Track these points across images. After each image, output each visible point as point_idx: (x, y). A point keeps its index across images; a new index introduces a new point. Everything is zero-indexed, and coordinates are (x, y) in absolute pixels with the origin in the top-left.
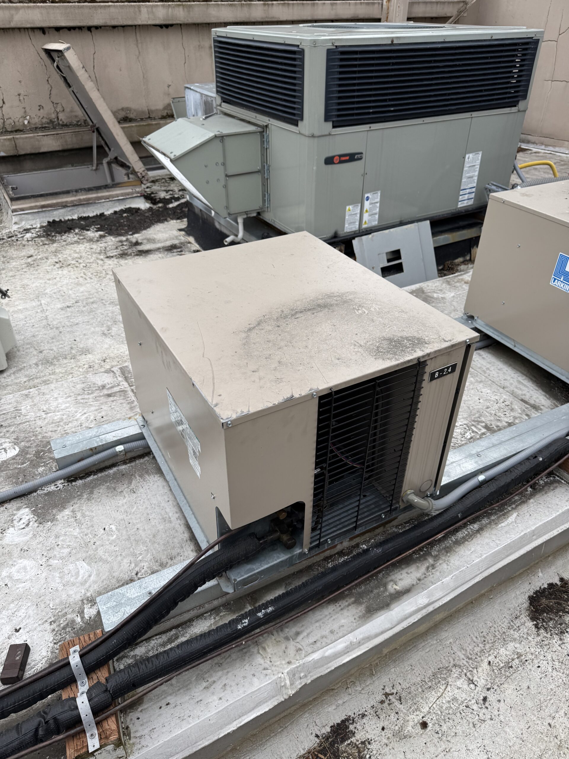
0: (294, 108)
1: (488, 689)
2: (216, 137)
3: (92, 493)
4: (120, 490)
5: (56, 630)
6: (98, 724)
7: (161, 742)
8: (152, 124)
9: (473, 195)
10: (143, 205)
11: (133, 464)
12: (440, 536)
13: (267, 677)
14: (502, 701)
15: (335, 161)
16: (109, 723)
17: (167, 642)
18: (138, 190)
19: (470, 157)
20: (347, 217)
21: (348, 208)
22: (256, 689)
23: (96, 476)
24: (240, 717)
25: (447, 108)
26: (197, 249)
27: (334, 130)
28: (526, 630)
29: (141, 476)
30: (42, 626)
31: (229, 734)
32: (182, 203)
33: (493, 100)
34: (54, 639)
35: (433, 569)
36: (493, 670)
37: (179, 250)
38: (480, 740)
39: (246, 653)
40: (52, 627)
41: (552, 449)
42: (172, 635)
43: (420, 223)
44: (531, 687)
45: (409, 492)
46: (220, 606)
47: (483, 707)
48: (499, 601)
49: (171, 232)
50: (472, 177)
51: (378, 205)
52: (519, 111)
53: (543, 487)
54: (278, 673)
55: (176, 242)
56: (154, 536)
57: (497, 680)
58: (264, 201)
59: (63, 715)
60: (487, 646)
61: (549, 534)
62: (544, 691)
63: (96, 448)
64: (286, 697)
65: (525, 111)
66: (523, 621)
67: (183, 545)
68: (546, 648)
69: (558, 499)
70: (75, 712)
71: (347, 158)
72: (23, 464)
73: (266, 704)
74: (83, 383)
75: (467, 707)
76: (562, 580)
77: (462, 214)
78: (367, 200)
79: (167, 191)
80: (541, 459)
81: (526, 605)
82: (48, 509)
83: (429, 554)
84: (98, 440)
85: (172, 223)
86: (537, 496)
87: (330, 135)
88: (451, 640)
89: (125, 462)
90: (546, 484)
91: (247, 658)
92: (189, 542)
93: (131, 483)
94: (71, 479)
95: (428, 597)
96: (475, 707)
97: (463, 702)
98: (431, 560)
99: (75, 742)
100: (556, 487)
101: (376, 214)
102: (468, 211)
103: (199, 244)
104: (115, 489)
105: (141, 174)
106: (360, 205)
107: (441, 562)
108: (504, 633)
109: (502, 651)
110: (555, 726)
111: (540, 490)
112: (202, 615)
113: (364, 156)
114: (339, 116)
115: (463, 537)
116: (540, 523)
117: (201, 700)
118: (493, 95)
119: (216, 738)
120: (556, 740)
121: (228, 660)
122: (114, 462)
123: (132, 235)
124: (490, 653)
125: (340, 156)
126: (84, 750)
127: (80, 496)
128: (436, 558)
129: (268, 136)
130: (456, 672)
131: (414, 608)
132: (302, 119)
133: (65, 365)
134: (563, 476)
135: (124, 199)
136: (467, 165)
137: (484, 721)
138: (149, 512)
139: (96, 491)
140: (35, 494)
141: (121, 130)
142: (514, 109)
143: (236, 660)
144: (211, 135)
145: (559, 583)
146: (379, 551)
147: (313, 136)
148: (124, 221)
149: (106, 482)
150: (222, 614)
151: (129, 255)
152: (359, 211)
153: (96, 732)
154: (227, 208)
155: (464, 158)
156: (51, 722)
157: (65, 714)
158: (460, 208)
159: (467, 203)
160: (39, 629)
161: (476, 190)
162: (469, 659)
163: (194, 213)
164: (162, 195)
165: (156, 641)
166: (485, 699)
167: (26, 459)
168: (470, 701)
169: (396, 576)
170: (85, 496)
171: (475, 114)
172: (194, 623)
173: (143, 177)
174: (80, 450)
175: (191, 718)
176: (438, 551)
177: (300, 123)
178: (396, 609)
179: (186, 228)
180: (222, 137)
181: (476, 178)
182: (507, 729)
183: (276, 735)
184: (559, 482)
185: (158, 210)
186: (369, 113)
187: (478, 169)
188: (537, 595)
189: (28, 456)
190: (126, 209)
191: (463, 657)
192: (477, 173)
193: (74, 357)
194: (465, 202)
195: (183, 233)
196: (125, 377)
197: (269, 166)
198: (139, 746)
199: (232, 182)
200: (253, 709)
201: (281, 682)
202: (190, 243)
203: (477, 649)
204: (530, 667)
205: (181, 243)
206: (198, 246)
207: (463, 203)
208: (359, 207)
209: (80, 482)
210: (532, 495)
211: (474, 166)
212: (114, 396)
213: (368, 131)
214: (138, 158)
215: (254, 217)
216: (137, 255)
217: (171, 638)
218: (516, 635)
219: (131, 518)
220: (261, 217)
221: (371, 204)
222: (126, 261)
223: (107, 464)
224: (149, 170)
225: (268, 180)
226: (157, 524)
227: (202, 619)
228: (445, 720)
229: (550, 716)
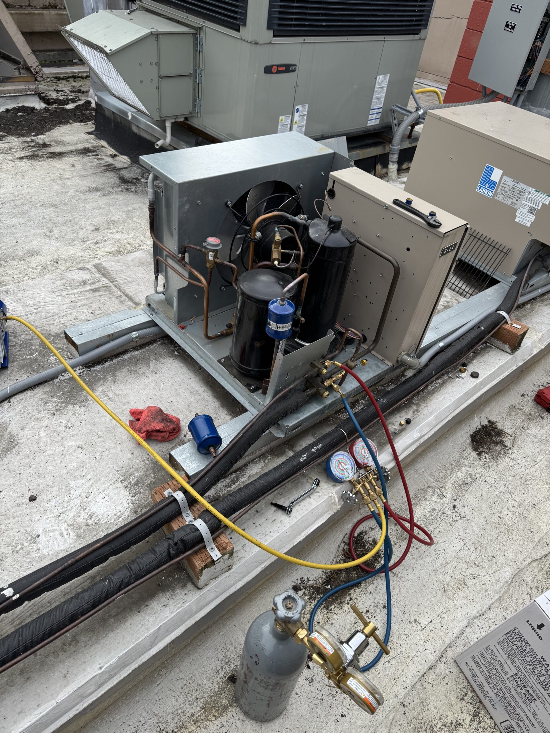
0: (236, 12)
1: (455, 500)
2: (151, 33)
3: (114, 375)
4: (142, 372)
5: (129, 486)
6: (214, 540)
7: (254, 553)
8: (34, 14)
9: (379, 116)
10: (39, 105)
11: (144, 350)
12: (422, 388)
13: (321, 498)
14: (466, 506)
15: (274, 71)
16: (222, 538)
17: (231, 484)
18: (31, 87)
19: (380, 78)
20: (279, 127)
21: (281, 118)
22: (315, 506)
23: (111, 362)
24: (306, 529)
25: (367, 29)
26: (114, 154)
27: (274, 38)
28: (472, 458)
29: (156, 359)
30: (114, 485)
31: (300, 541)
32: (79, 105)
33: (401, 26)
34: (130, 493)
35: (418, 412)
36: (455, 487)
37: (94, 154)
38: (457, 533)
39: (298, 483)
40: (124, 484)
41: (490, 321)
42: (234, 478)
43: (338, 138)
44: (483, 495)
45: (403, 353)
46: (265, 453)
47: (454, 511)
48: (451, 439)
49: (79, 135)
50: (380, 98)
51: (305, 117)
52: (420, 39)
53: (480, 351)
54: (329, 493)
55: (88, 145)
56: (189, 406)
57: (459, 493)
58: (194, 106)
59: (188, 537)
60: (448, 472)
61: (490, 384)
62: (492, 496)
63: (113, 334)
64: (335, 511)
65: (424, 40)
66: (468, 452)
67: (217, 411)
68: (488, 469)
69: (493, 359)
70: (197, 533)
71: (284, 69)
72: (31, 354)
73: (322, 518)
74: (62, 279)
75: (443, 513)
76: (489, 422)
77: (371, 132)
78: (297, 112)
79: (58, 91)
80: (483, 329)
81: (469, 440)
82: (77, 392)
83: (412, 403)
84: (112, 327)
85: (76, 126)
86: (478, 358)
87: (270, 43)
88: (423, 470)
89: (136, 349)
90: (482, 348)
91: (300, 487)
92: (221, 408)
93: (149, 365)
94: (89, 365)
95: (420, 432)
96: (449, 513)
97: (439, 511)
98: (414, 407)
99: (199, 556)
100: (489, 351)
101: (303, 126)
102: (376, 130)
103: (113, 148)
104: (136, 371)
105: (35, 69)
106: (291, 116)
107: (422, 407)
108: (458, 461)
109: (459, 474)
110: (503, 518)
111: (479, 354)
112: (253, 460)
113: (297, 67)
114: (279, 25)
115: (433, 389)
116: (485, 376)
117: (275, 520)
118: (403, 21)
119: (292, 546)
120: (505, 526)
121: (286, 490)
122: (127, 349)
123: (35, 136)
124: (451, 476)
125: (278, 66)
126: (209, 560)
127: (105, 379)
128: (418, 405)
129: (202, 38)
130: (430, 491)
131: (412, 441)
132: (245, 25)
133: (16, 267)
134: (493, 342)
135: (16, 96)
136: (377, 86)
137: (457, 521)
138: (176, 388)
139: (118, 374)
140: (57, 380)
141: (9, 15)
142: (417, 37)
143: (291, 489)
144: (147, 31)
145: (488, 424)
146: (385, 400)
147: (256, 43)
148: (21, 121)
149: (125, 366)
150: (268, 458)
151: (41, 157)
152: (289, 122)
153: (214, 546)
154: (159, 110)
155: (376, 79)
156: (179, 543)
157: (190, 536)
158: (369, 126)
159: (375, 122)
160: (112, 487)
161: (382, 110)
162: (438, 481)
163: (104, 116)
164: (54, 95)
165: (221, 484)
166: (454, 507)
167: (33, 350)
168: (444, 509)
169: (392, 419)
170: (110, 379)
171: (388, 37)
172: (249, 467)
173: (37, 73)
174: (99, 337)
175: (272, 533)
176: (418, 400)
177: (242, 29)
178: (400, 442)
179: (94, 131)
180: (158, 34)
181: (383, 99)
182: (473, 524)
183: (314, 549)
184: (490, 347)
185: (56, 111)
186: (304, 26)
187: (385, 91)
188: (476, 434)
189: (34, 347)
190: (19, 107)
191: (433, 480)
192: (384, 95)
193: (22, 259)
194: (373, 121)
195: (92, 136)
196: (102, 274)
197: (202, 70)
198: (238, 558)
199: (165, 83)
200: (314, 522)
201: (331, 499)
202: (103, 147)
203: (441, 475)
204: (480, 482)
205: (95, 147)
206: (113, 150)
207: (371, 122)
208: (290, 119)
209: (98, 367)
210: (474, 358)
211: (383, 87)
212: (99, 291)
213: (302, 43)
214: (31, 51)
215: (181, 122)
216: (50, 157)
217: (234, 480)
218: (466, 462)
219: (162, 394)
220: (189, 122)
221: (300, 116)
222: (40, 163)
223: (121, 350)
224: (44, 65)
225: (200, 85)
226: (187, 397)
227: (253, 463)
228: (430, 524)
229: (499, 512)
